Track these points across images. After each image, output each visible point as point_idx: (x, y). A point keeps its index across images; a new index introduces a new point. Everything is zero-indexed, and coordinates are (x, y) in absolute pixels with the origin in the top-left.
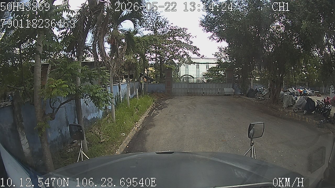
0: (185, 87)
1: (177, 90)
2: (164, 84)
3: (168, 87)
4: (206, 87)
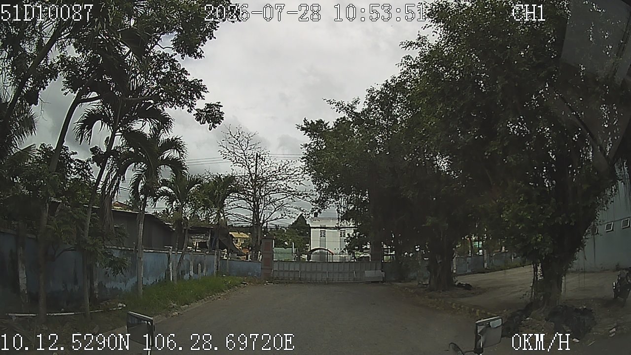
1: (281, 274)
2: (260, 262)
3: (265, 267)
4: (332, 270)
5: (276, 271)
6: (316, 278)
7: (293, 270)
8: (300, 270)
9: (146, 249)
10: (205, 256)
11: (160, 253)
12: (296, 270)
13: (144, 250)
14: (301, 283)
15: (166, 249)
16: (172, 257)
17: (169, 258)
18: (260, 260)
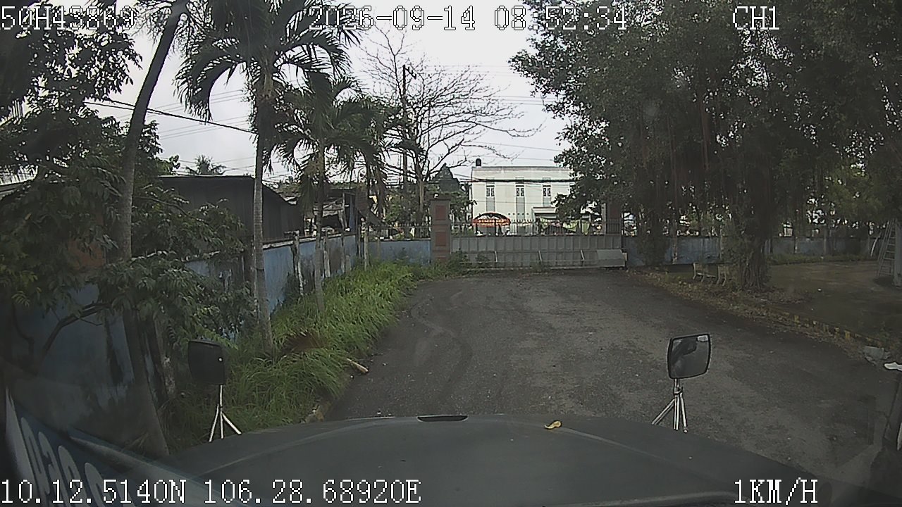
2: (428, 240)
3: (437, 248)
4: (546, 249)
7: (484, 250)
8: (496, 249)
11: (280, 247)
12: (489, 250)
17: (295, 254)
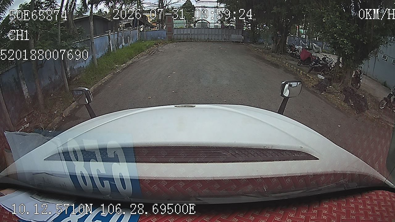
0: (187, 33)
1: (179, 37)
2: (164, 30)
3: (169, 33)
4: (211, 33)
5: (176, 34)
6: (201, 38)
7: (186, 33)
8: (191, 33)
9: (95, 36)
10: (130, 32)
11: (103, 36)
12: (188, 33)
13: (94, 37)
14: (192, 41)
15: (106, 33)
16: (112, 37)
17: (109, 38)
18: (165, 29)
